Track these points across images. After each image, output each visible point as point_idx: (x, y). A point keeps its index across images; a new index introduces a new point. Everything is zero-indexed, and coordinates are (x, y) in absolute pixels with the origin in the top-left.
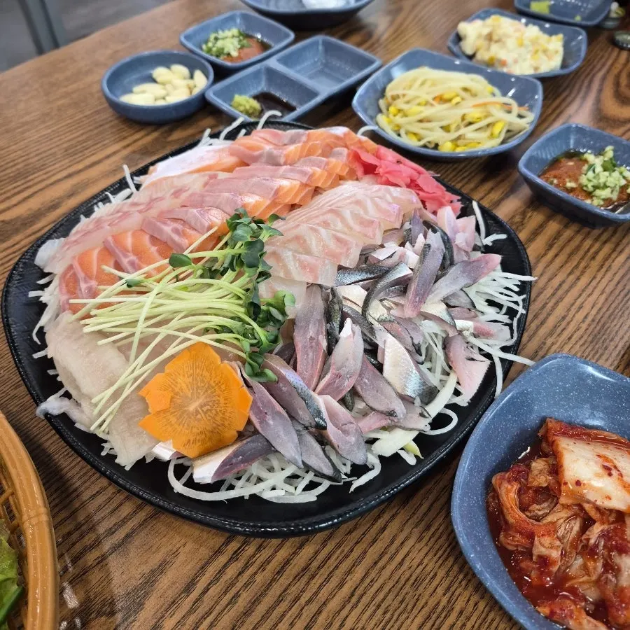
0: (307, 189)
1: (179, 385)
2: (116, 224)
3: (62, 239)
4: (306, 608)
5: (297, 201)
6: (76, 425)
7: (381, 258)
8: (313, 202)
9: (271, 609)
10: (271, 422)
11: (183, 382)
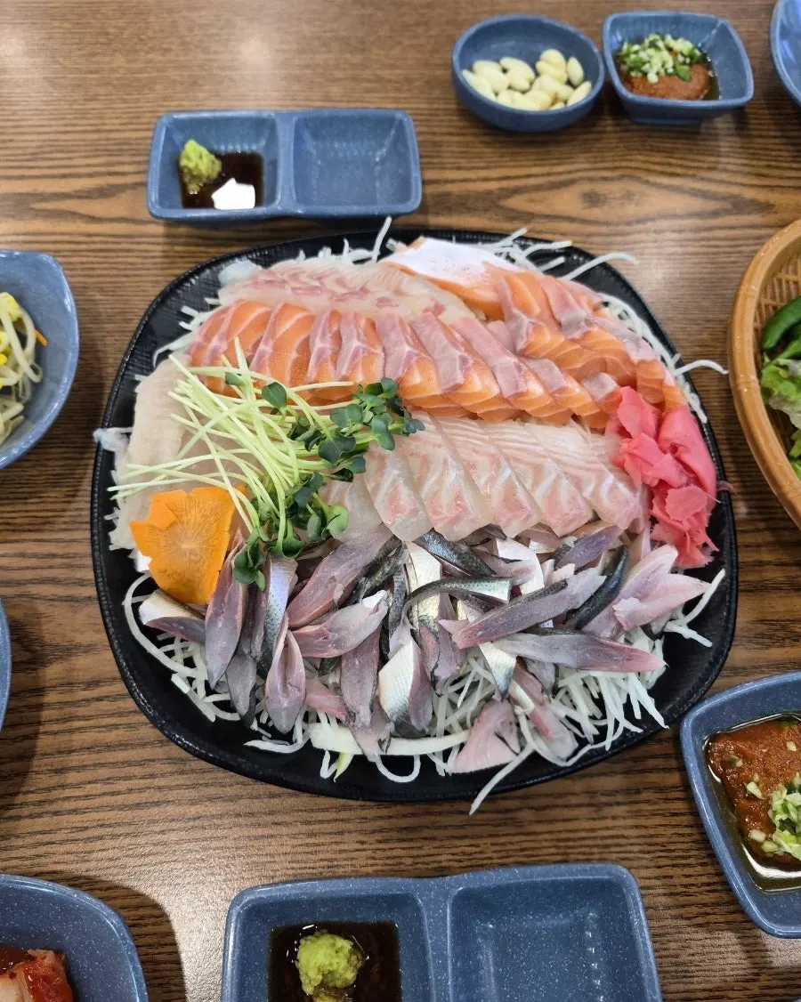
0: (505, 406)
1: (189, 517)
2: (298, 294)
3: (260, 268)
4: (152, 790)
5: (479, 412)
6: (113, 472)
7: (502, 554)
8: (503, 425)
9: (129, 763)
10: (220, 625)
11: (194, 516)
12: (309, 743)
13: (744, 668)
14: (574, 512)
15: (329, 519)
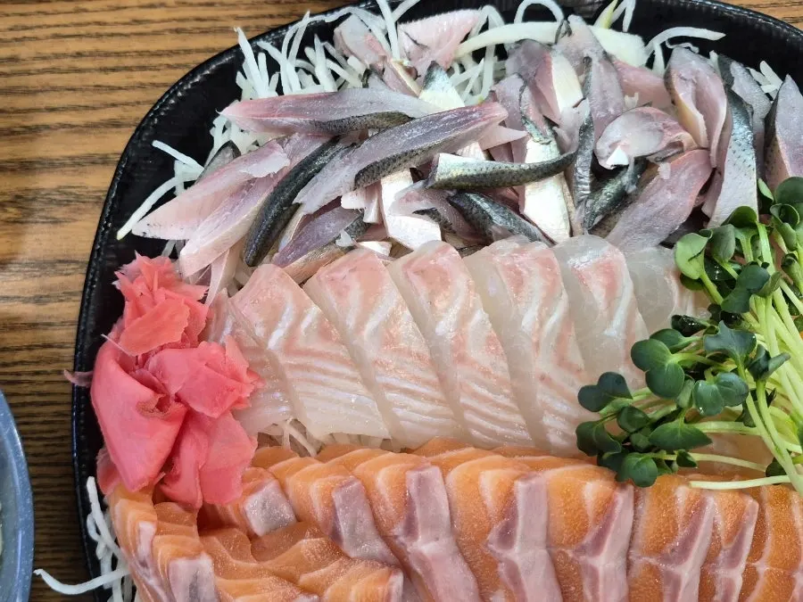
12: (646, 41)
13: (93, 163)
14: (339, 275)
15: (702, 257)
